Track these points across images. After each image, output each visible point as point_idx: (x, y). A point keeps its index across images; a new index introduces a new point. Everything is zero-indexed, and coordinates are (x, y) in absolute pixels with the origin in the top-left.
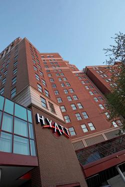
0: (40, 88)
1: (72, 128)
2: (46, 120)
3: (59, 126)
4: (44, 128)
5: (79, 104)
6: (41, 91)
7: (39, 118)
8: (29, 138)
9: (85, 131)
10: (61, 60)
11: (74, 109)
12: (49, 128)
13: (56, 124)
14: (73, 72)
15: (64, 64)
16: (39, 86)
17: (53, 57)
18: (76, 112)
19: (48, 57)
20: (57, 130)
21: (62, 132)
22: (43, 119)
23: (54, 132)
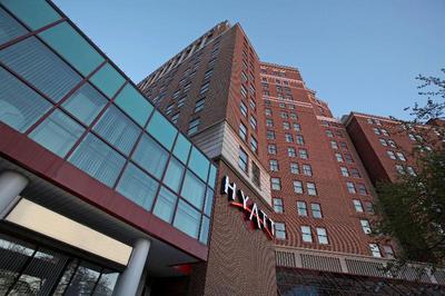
0: (244, 130)
1: (283, 225)
2: (239, 193)
3: (259, 212)
4: (231, 205)
5: (310, 186)
6: (243, 137)
7: (227, 185)
8: (202, 212)
9: (307, 239)
10: (301, 86)
11: (299, 191)
12: (241, 209)
13: (255, 206)
14: (318, 117)
15: (304, 95)
16: (241, 126)
17: (286, 75)
18: (300, 198)
19: (275, 73)
20: (254, 218)
21: (262, 225)
22: (234, 189)
23: (247, 218)
